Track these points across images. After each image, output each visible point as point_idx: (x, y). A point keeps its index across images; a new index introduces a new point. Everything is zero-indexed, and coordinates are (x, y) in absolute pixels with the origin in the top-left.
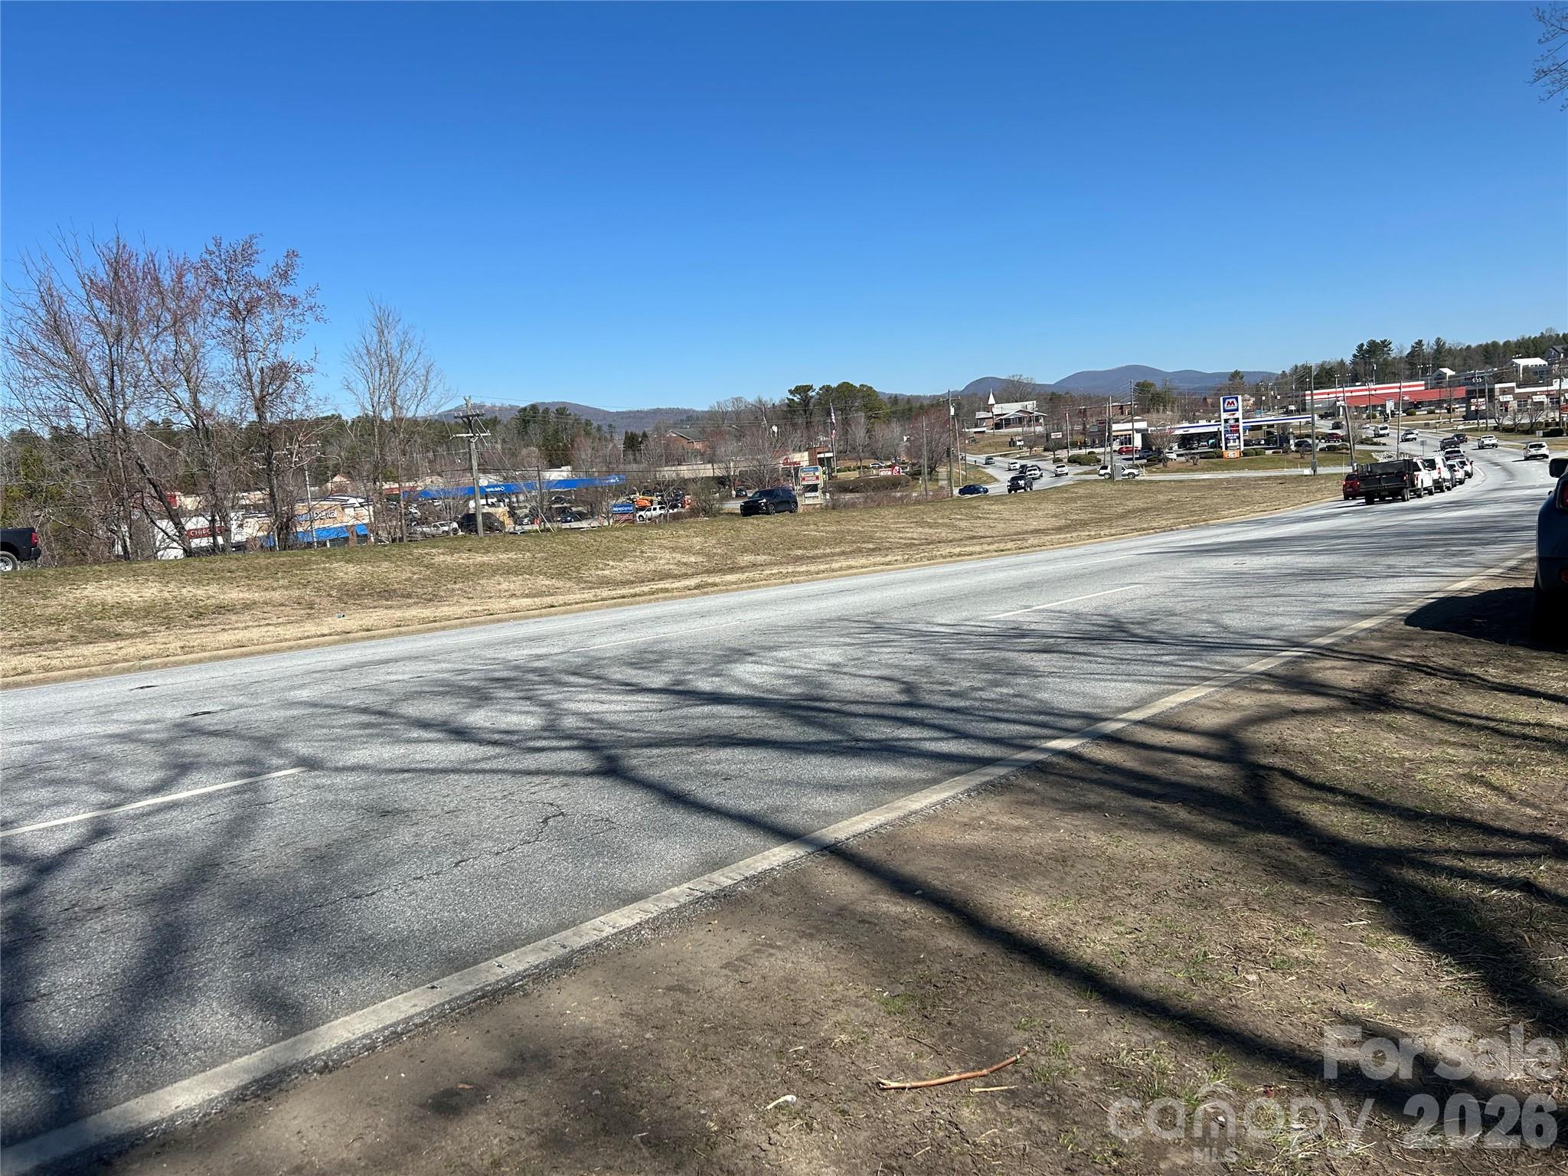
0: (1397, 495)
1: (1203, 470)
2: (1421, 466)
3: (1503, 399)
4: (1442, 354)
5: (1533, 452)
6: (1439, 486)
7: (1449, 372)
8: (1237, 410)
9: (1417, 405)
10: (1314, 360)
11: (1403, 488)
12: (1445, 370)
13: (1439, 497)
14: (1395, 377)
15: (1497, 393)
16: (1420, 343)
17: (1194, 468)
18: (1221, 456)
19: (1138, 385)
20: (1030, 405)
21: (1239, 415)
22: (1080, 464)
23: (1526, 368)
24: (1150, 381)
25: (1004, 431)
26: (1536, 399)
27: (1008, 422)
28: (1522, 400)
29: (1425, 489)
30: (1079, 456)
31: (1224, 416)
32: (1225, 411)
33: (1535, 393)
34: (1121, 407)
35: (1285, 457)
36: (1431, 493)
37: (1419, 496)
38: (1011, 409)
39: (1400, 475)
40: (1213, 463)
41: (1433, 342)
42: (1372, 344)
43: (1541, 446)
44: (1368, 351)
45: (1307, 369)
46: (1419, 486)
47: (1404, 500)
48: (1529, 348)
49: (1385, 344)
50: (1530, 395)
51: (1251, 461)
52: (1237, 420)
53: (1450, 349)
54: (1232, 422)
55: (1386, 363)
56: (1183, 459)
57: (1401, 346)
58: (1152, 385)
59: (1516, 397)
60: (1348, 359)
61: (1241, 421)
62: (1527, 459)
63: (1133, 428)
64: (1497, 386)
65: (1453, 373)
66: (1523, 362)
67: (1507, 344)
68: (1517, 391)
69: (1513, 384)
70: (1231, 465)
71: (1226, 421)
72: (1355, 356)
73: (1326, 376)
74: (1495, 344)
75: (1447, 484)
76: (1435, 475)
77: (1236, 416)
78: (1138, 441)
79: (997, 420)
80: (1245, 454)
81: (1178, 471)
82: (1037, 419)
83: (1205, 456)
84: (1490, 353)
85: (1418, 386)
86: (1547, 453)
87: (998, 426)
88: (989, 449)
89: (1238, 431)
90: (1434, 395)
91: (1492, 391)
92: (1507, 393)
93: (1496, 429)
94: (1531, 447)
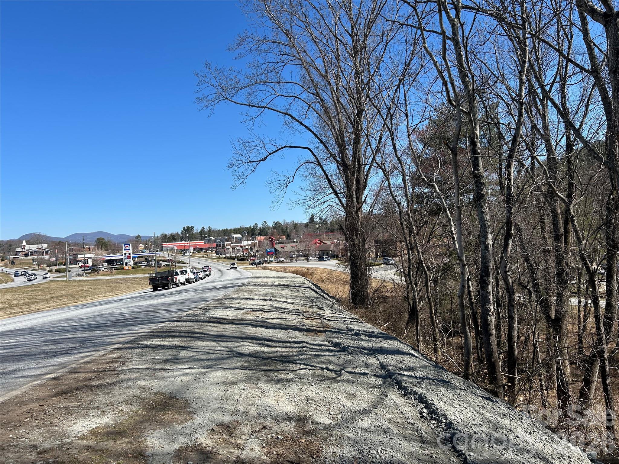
0: (165, 286)
1: (115, 274)
2: (179, 273)
3: (228, 247)
4: (211, 232)
5: (232, 266)
6: (188, 281)
7: (213, 238)
8: (130, 250)
9: (202, 249)
10: (168, 232)
11: (168, 284)
12: (211, 237)
13: (188, 286)
14: (196, 239)
15: (225, 245)
16: (203, 228)
17: (111, 274)
18: (123, 269)
19: (98, 239)
20: (45, 246)
21: (130, 251)
22: (60, 272)
23: (236, 237)
24: (103, 238)
25: (30, 257)
26: (238, 248)
27: (32, 253)
28: (233, 248)
29: (181, 283)
30: (60, 269)
31: (124, 252)
32: (125, 250)
33: (237, 246)
34: (89, 248)
35: (150, 269)
36: (185, 285)
37: (178, 286)
38: (33, 248)
39: (167, 278)
40: (119, 272)
41: (208, 228)
42: (188, 227)
43: (235, 264)
44: (186, 230)
45: (166, 235)
46: (178, 282)
47: (169, 289)
48: (237, 231)
49: (192, 227)
50: (235, 246)
51: (135, 270)
52: (130, 254)
53: (213, 231)
54: (127, 254)
55: (193, 234)
56: (106, 270)
57: (197, 229)
58: (104, 239)
59: (231, 247)
60: (180, 232)
61: (131, 254)
62: (231, 269)
63: (90, 256)
64: (226, 243)
65: (214, 239)
66: (235, 236)
67: (231, 229)
68: (232, 245)
69: (230, 243)
70: (127, 272)
71: (125, 254)
72: (182, 231)
73: (171, 238)
74: (227, 229)
75: (193, 280)
76: (186, 276)
77: (129, 252)
78: (90, 263)
79: (26, 252)
80: (133, 268)
81: (104, 275)
82: (47, 252)
83: (117, 269)
84: (226, 232)
85: (202, 243)
86: (236, 266)
87: (26, 255)
88: (19, 266)
89: (130, 258)
90: (207, 246)
91: (223, 245)
92: (229, 246)
93: (225, 258)
94: (232, 264)
